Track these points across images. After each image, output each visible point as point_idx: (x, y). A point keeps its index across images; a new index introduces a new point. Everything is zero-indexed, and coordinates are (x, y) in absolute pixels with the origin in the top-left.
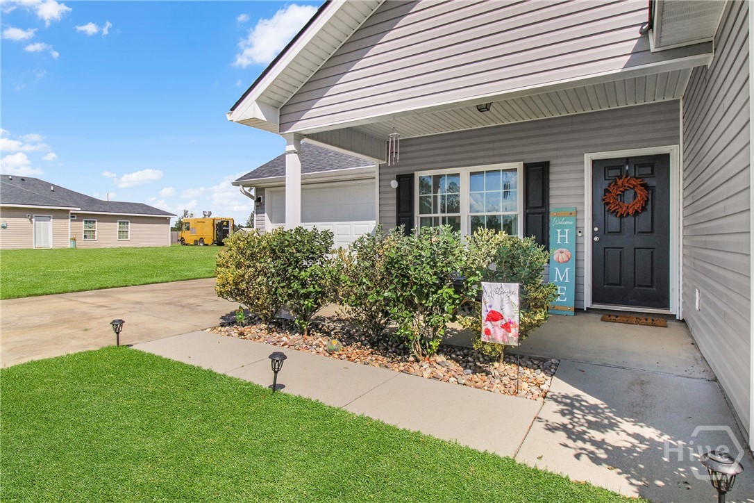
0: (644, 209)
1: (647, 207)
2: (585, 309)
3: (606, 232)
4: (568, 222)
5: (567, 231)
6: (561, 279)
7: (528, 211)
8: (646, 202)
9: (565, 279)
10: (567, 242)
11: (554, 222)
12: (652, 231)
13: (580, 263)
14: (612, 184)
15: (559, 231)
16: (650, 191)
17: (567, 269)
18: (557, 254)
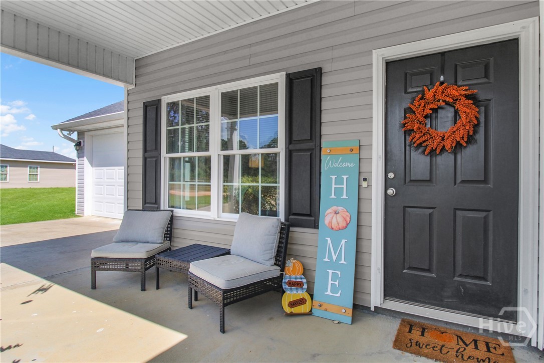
0: (471, 140)
1: (477, 137)
2: (372, 309)
3: (407, 180)
4: (347, 164)
5: (345, 177)
6: (334, 258)
7: (291, 147)
8: (476, 126)
9: (339, 258)
10: (344, 196)
11: (327, 163)
12: (485, 181)
13: (364, 231)
14: (417, 99)
15: (334, 177)
16: (483, 109)
17: (343, 241)
18: (331, 216)
